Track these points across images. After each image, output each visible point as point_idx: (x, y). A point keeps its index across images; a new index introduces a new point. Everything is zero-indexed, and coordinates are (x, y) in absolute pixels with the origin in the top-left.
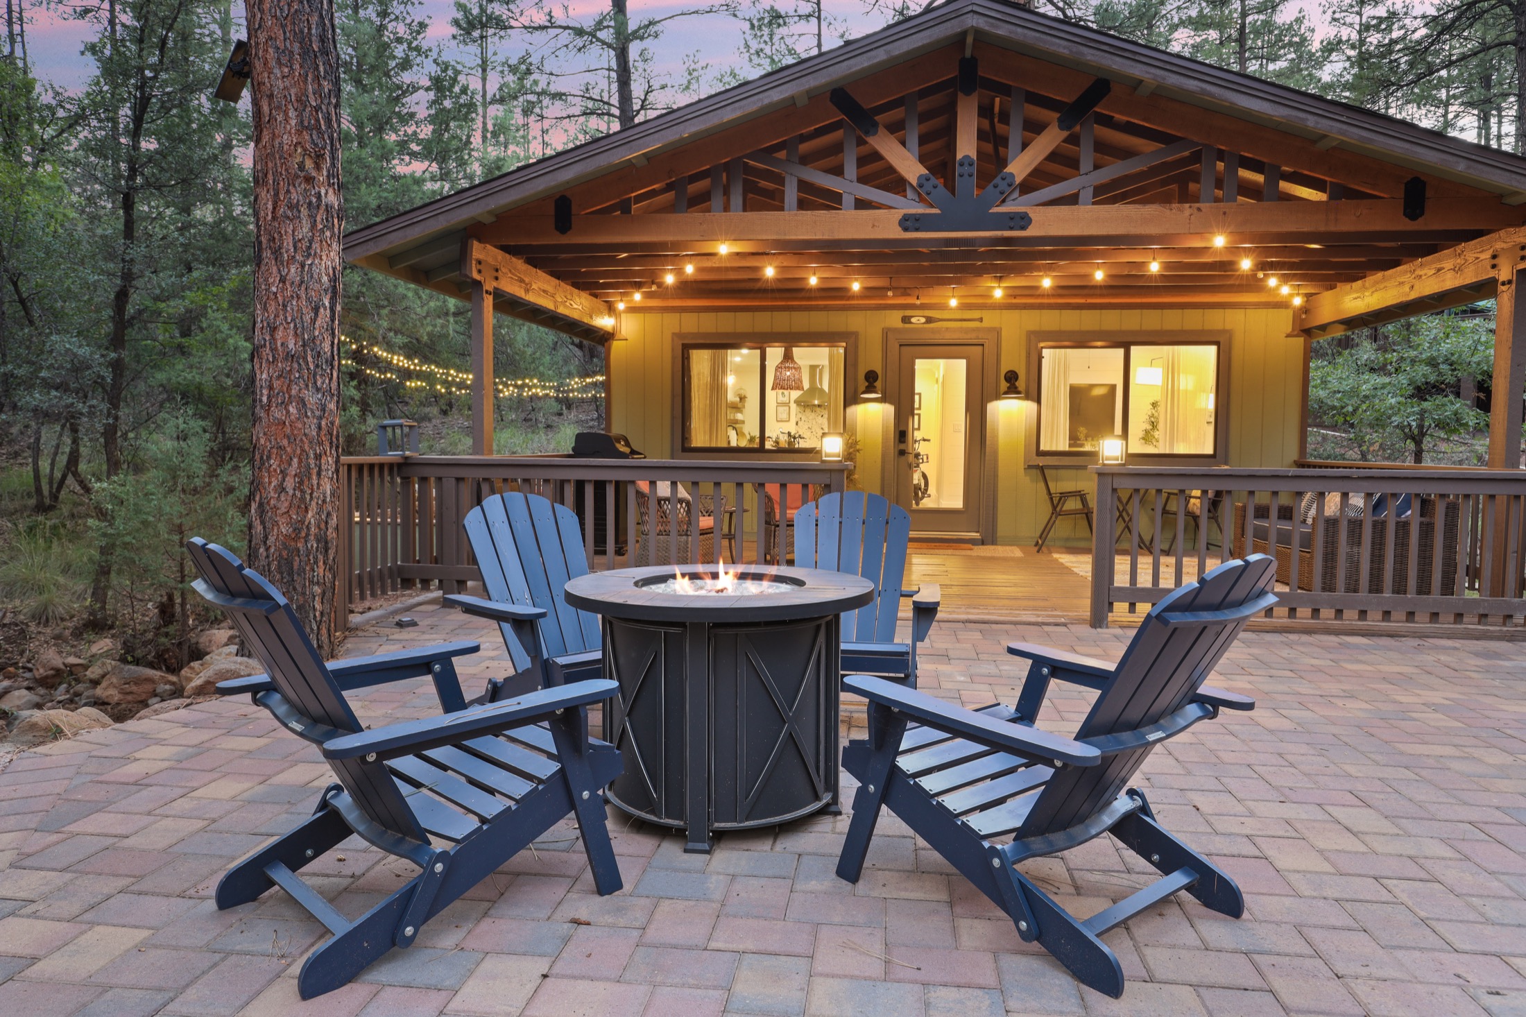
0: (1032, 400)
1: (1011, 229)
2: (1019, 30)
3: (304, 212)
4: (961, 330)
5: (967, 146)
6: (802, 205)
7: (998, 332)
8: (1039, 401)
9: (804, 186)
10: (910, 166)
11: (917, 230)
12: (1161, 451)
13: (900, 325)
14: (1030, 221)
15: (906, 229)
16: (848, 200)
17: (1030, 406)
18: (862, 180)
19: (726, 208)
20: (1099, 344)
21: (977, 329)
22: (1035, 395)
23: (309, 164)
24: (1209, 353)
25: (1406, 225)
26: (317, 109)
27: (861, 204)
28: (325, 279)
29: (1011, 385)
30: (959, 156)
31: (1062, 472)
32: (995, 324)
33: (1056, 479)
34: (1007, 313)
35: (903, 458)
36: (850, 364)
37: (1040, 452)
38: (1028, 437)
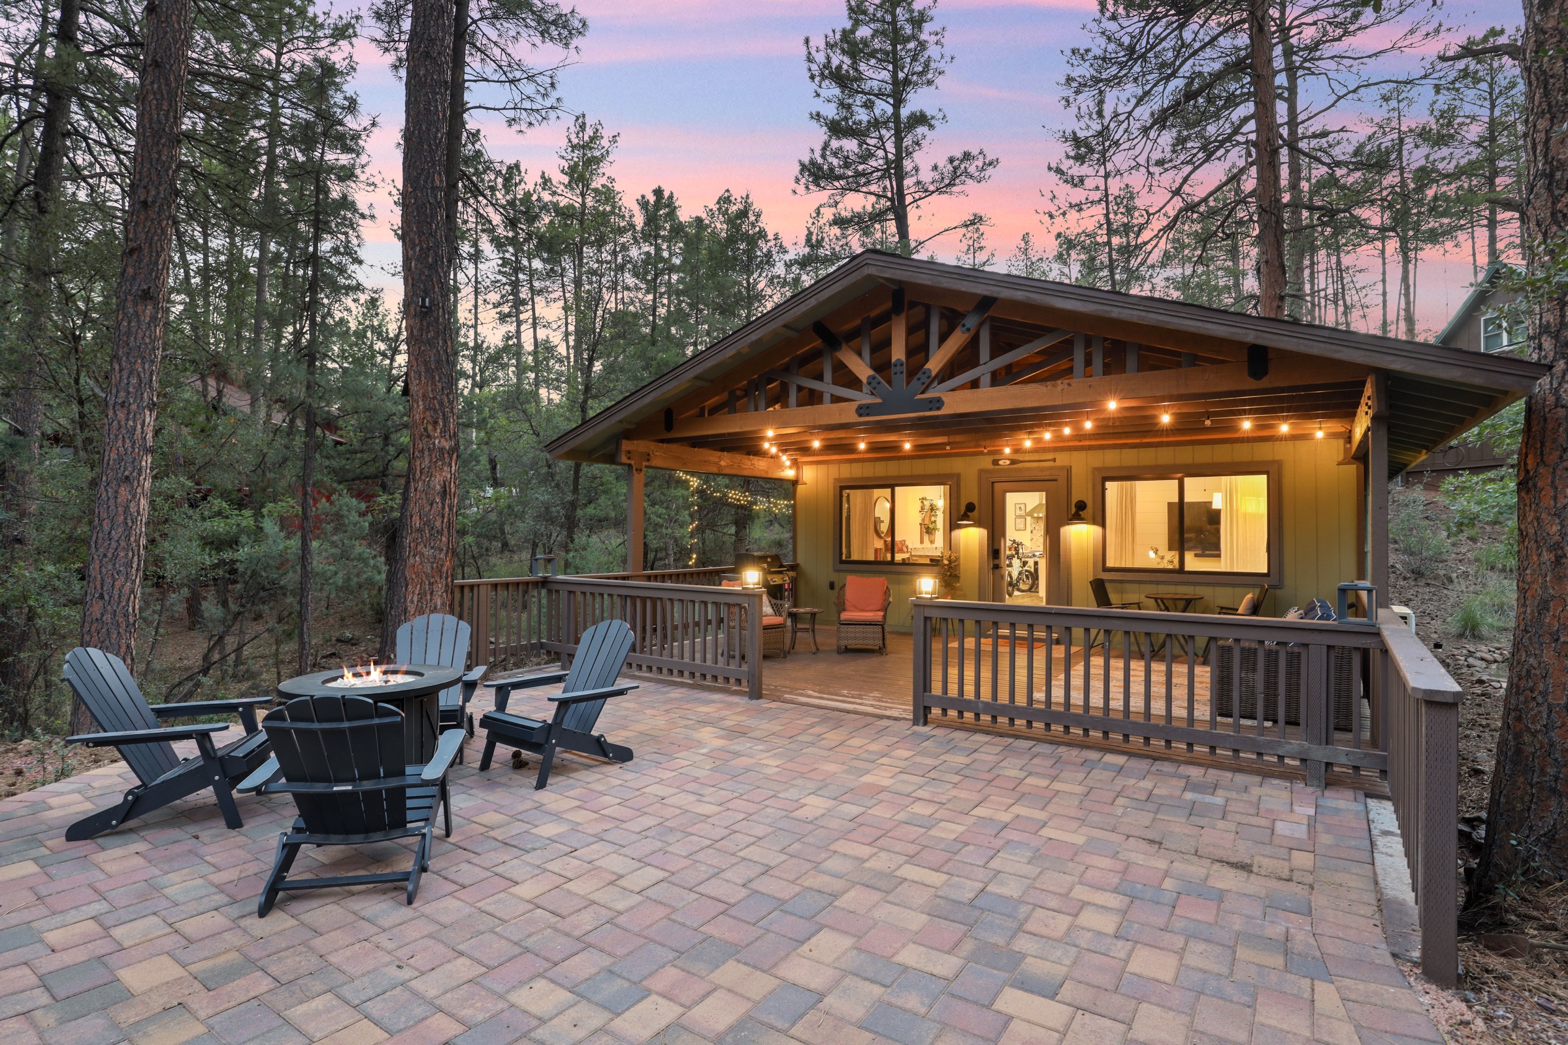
0: (1098, 525)
1: (931, 409)
2: (898, 272)
3: (426, 453)
4: (1039, 469)
5: (898, 352)
6: (800, 404)
7: (1069, 470)
8: (1103, 526)
9: (800, 389)
10: (862, 369)
11: (868, 415)
12: (1223, 570)
13: (991, 467)
14: (943, 403)
15: (860, 415)
16: (827, 397)
17: (1097, 530)
18: (835, 382)
19: (756, 410)
21: (1051, 468)
22: (1100, 520)
23: (430, 428)
24: (1260, 482)
25: (1252, 384)
26: (435, 398)
27: (836, 399)
28: (438, 487)
29: (1079, 513)
30: (893, 360)
31: (1127, 586)
32: (1066, 463)
33: (1122, 592)
34: (1076, 454)
35: (997, 571)
36: (954, 498)
37: (1106, 569)
38: (1095, 556)
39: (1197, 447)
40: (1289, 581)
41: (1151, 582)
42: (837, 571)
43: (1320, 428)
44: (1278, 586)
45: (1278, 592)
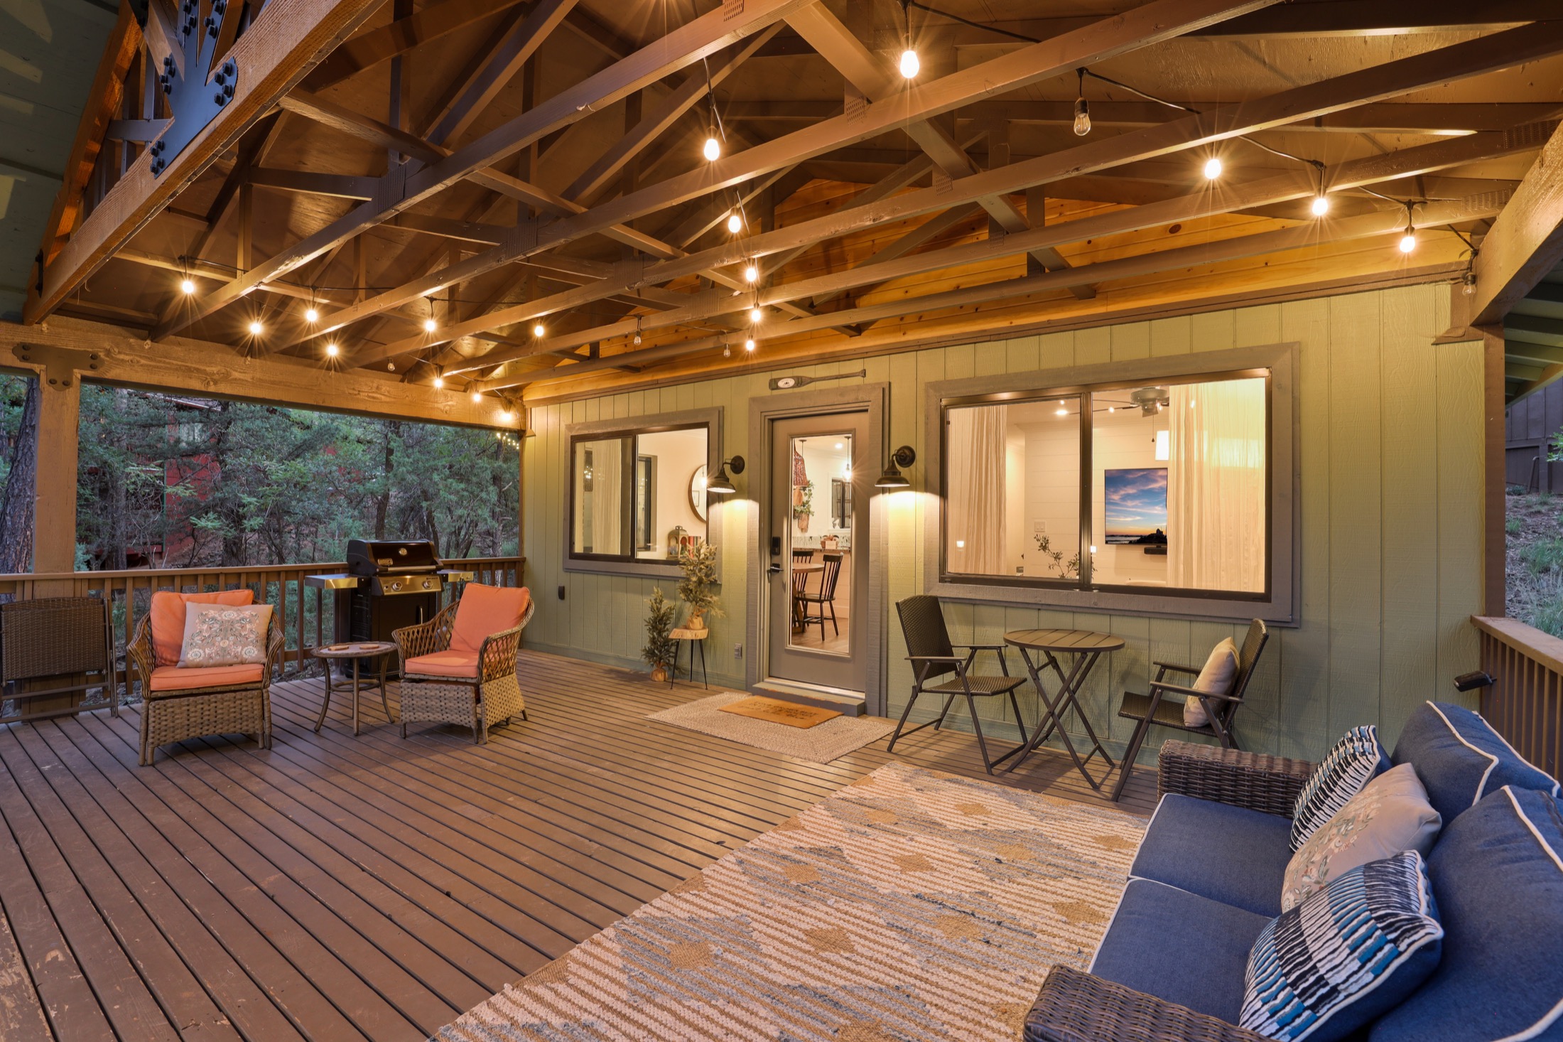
0: (933, 491)
7: (886, 388)
8: (943, 493)
12: (1169, 583)
13: (767, 392)
17: (928, 502)
20: (1005, 396)
21: (859, 388)
22: (938, 482)
24: (1250, 392)
29: (901, 469)
31: (984, 611)
32: (883, 378)
33: (974, 622)
34: (897, 359)
35: (776, 576)
36: (715, 448)
37: (944, 578)
38: (927, 551)
39: (1117, 329)
40: (1314, 612)
41: (1026, 606)
42: (568, 570)
43: (1410, 230)
44: (1291, 623)
45: (1288, 636)
